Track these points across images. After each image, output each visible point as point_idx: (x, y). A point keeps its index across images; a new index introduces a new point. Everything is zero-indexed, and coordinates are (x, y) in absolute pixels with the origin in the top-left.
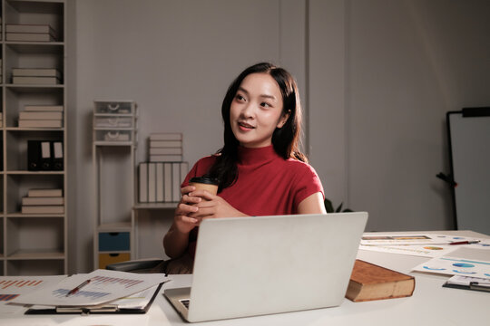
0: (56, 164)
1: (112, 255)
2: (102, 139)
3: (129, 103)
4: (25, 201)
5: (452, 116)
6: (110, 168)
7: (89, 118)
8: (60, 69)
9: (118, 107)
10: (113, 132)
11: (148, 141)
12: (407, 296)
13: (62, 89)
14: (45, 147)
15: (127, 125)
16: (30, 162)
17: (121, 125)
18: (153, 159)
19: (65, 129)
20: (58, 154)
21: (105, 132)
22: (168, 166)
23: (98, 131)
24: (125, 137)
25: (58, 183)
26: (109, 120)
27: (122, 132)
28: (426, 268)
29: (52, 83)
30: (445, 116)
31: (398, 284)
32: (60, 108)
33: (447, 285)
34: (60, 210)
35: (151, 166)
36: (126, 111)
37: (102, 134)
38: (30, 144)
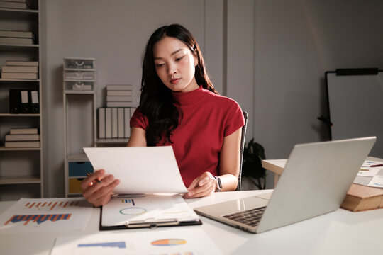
0: (34, 108)
1: (79, 179)
2: (71, 89)
3: (92, 61)
4: (8, 138)
5: (329, 75)
6: (75, 111)
7: (59, 72)
8: (35, 30)
9: (83, 63)
10: (80, 84)
11: (105, 91)
13: (37, 48)
14: (24, 95)
15: (91, 78)
16: (11, 107)
17: (86, 78)
18: (109, 104)
19: (40, 80)
20: (35, 101)
21: (73, 83)
22: (121, 111)
23: (67, 82)
24: (89, 87)
25: (35, 123)
26: (77, 74)
27: (86, 83)
29: (29, 43)
32: (36, 63)
34: (37, 144)
35: (108, 110)
36: (89, 67)
37: (70, 85)
38: (11, 91)
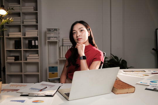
0: (36, 47)
1: (53, 73)
2: (49, 39)
3: (57, 29)
4: (28, 58)
5: (157, 30)
6: (52, 47)
7: (45, 33)
8: (37, 19)
9: (53, 30)
10: (52, 37)
11: (63, 40)
12: (132, 93)
13: (37, 25)
14: (33, 42)
15: (56, 35)
16: (29, 47)
17: (54, 35)
18: (64, 45)
19: (38, 37)
20: (37, 44)
21: (50, 37)
23: (48, 37)
24: (56, 39)
25: (37, 52)
26: (51, 34)
27: (55, 37)
28: (141, 83)
29: (35, 23)
30: (155, 30)
31: (130, 89)
32: (37, 31)
33: (146, 89)
34: (37, 60)
35: (64, 47)
36: (56, 31)
37: (49, 38)
38: (29, 41)
